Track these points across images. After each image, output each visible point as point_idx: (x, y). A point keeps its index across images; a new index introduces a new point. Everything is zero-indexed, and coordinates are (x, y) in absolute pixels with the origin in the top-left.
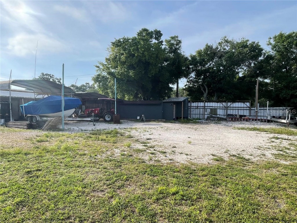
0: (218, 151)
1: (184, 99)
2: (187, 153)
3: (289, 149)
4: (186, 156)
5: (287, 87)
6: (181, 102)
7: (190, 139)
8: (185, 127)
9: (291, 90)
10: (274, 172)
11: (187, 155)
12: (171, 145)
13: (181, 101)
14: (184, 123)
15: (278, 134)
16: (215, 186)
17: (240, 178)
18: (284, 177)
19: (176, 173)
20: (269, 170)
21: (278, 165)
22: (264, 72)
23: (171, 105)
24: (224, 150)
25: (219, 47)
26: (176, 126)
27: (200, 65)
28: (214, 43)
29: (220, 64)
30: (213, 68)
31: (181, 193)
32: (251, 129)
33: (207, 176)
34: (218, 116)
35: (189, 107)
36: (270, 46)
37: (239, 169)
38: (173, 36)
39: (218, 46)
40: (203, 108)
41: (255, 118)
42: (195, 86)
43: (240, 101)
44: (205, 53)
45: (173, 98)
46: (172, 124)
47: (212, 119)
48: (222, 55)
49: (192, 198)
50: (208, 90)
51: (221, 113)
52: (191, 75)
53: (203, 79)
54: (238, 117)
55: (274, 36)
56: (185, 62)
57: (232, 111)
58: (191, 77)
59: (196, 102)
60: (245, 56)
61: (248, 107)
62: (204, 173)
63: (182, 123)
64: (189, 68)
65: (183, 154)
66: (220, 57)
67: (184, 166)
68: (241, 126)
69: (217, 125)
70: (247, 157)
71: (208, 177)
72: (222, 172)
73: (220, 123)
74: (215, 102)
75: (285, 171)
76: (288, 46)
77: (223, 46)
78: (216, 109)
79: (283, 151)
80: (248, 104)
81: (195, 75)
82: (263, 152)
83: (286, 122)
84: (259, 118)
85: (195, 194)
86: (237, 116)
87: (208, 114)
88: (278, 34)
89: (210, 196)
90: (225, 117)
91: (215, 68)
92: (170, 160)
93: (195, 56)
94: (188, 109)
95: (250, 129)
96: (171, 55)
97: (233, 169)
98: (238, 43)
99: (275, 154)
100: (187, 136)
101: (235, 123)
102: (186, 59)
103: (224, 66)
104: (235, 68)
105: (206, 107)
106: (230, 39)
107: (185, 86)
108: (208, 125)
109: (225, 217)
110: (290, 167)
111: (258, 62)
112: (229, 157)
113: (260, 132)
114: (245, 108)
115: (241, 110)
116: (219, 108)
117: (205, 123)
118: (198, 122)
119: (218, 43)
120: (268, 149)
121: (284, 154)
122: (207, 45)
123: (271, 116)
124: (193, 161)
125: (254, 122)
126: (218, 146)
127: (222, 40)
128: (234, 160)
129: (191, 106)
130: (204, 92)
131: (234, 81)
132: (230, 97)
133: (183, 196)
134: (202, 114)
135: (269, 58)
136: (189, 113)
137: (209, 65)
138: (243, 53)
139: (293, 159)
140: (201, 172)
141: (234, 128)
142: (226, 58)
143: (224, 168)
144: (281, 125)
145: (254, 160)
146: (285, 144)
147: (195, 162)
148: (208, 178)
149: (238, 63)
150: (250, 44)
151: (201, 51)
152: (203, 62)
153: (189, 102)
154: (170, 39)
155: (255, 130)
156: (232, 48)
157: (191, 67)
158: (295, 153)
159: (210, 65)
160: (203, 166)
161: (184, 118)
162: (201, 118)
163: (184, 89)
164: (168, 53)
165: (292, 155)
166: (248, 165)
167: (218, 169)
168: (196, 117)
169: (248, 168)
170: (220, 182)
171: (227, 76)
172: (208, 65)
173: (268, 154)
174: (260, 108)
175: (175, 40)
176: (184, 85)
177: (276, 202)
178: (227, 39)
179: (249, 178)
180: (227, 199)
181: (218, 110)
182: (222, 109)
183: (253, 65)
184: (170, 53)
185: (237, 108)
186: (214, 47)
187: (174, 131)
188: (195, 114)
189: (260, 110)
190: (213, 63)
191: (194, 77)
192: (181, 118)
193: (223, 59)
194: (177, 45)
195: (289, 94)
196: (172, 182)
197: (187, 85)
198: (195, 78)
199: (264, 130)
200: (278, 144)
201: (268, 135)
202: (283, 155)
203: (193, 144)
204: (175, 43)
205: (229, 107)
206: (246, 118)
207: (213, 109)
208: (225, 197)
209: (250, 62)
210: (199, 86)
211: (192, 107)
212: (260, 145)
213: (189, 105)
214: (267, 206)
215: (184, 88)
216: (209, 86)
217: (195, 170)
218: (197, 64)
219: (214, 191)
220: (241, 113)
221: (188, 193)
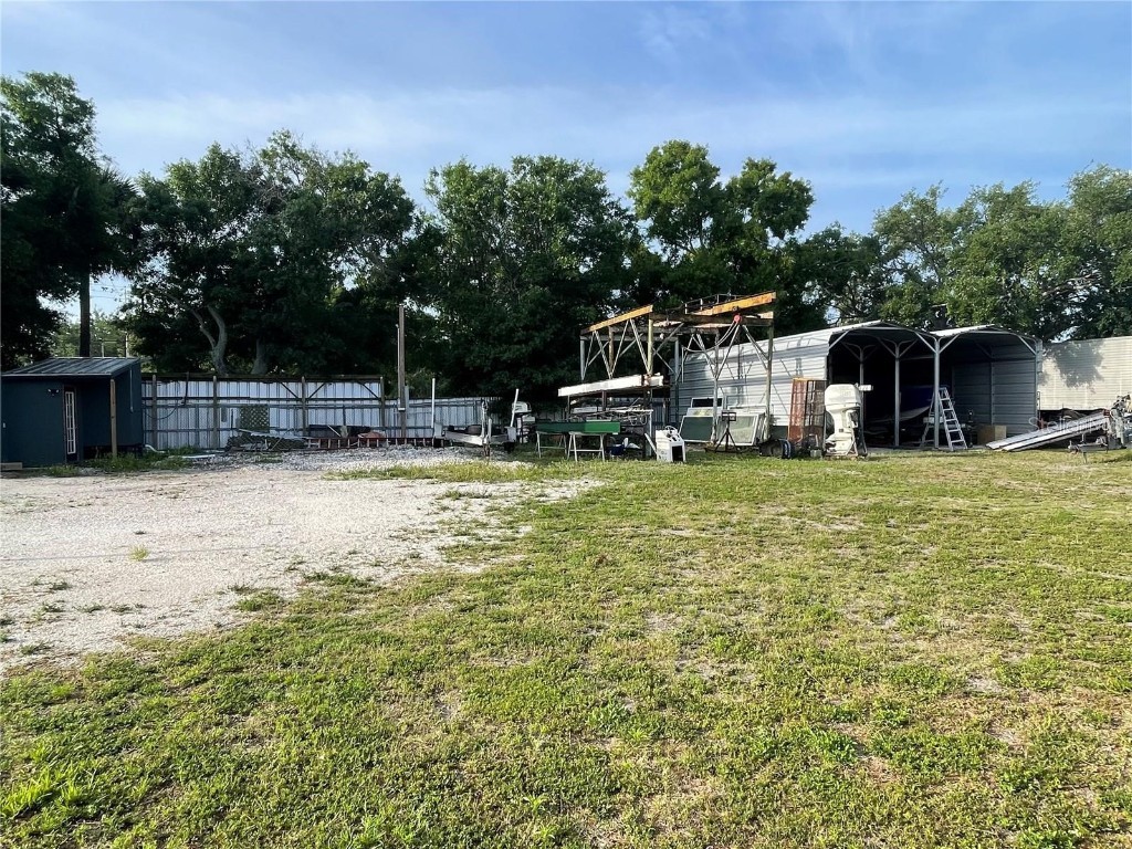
0: (262, 571)
1: (120, 366)
2: (121, 604)
3: (484, 526)
4: (117, 617)
5: (483, 335)
6: (106, 379)
7: (144, 538)
8: (128, 489)
9: (494, 346)
10: (442, 607)
11: (123, 610)
12: (43, 580)
13: (105, 373)
14: (121, 471)
15: (461, 484)
16: (237, 712)
17: (333, 657)
18: (467, 614)
19: (54, 709)
20: (426, 602)
21: (452, 582)
22: (419, 281)
23: (53, 391)
24: (287, 561)
25: (266, 168)
26: (84, 487)
27: (191, 227)
28: (242, 149)
29: (271, 235)
30: (243, 248)
31: (73, 791)
32: (384, 475)
33: (205, 680)
34: (273, 433)
35: (149, 403)
36: (435, 200)
37: (332, 622)
38: (48, 73)
39: (262, 164)
40: (208, 406)
41: (399, 434)
42: (172, 311)
43: (350, 376)
44: (207, 180)
45: (63, 363)
46: (57, 480)
47: (248, 446)
48: (275, 201)
49: (125, 795)
50: (228, 331)
51: (282, 421)
52: (148, 264)
53: (205, 287)
54: (344, 433)
55: (445, 166)
56: (116, 204)
57: (321, 413)
58: (150, 274)
59: (176, 380)
60: (359, 221)
61: (377, 399)
62: (195, 671)
63: (112, 471)
64: (139, 234)
65: (104, 612)
66: (272, 209)
67: (103, 663)
68: (353, 465)
69: (268, 469)
70: (363, 573)
71: (210, 683)
72: (268, 651)
73: (279, 461)
74: (258, 380)
75: (469, 598)
76: (480, 207)
77: (278, 166)
78: (262, 406)
79: (469, 534)
80: (376, 388)
81: (171, 268)
82: (414, 546)
83: (481, 444)
84: (411, 434)
85: (142, 775)
86: (340, 432)
87: (232, 429)
88: (454, 163)
89: (213, 760)
90: (299, 437)
91: (254, 249)
92: (30, 652)
93: (163, 186)
94: (141, 409)
95: (380, 472)
96: (45, 161)
97: (312, 627)
98: (333, 168)
99: (450, 548)
100: (131, 528)
101: (334, 455)
102: (124, 191)
103: (285, 245)
104: (326, 258)
105: (221, 402)
106: (304, 146)
107: (124, 309)
108: (229, 473)
109: (266, 820)
110: (483, 581)
111: (401, 247)
112: (303, 584)
113: (409, 483)
114: (366, 403)
115: (353, 408)
116: (275, 403)
117: (218, 464)
118: (190, 464)
119: (259, 149)
120: (430, 536)
121: (473, 542)
122: (215, 150)
123: (444, 427)
124: (151, 632)
125: (396, 450)
126: (262, 550)
127: (273, 143)
128: (319, 592)
129: (154, 398)
130: (211, 340)
131: (324, 304)
132: (315, 363)
133: (80, 802)
134: (208, 430)
135: (432, 237)
136: (149, 426)
137: (229, 234)
138: (351, 208)
139: (493, 554)
140: (182, 669)
141: (330, 476)
142: (292, 214)
143: (279, 630)
144: (469, 453)
145: (385, 578)
146: (477, 509)
147: (161, 634)
148: (208, 689)
149: (339, 240)
150: (372, 179)
151: (193, 168)
152: (199, 219)
153: (147, 377)
154: (29, 81)
155: (398, 476)
156: (313, 182)
157: (146, 228)
158: (498, 534)
159: (234, 232)
160: (196, 644)
161: (122, 449)
162: (203, 444)
163: (118, 324)
164: (20, 145)
165: (492, 542)
166: (366, 602)
167: (254, 640)
168: (183, 443)
169: (363, 612)
170: (258, 689)
171: (298, 282)
172: (225, 233)
173: (428, 550)
174: (412, 402)
175: (60, 97)
176: (121, 304)
177: (438, 703)
178: (294, 146)
179: (363, 646)
180: (280, 748)
181: (273, 411)
182: (288, 407)
183: (384, 254)
184: (33, 150)
185: (342, 402)
186: (246, 164)
187: (69, 511)
188: (176, 431)
189: (411, 406)
190: (246, 228)
191: (166, 272)
192: (109, 449)
193: (281, 215)
194: (69, 119)
195: (487, 358)
196: (25, 755)
197: (131, 305)
198: (169, 280)
199: (423, 474)
200: (457, 513)
201: (432, 489)
202: (466, 547)
203: (157, 560)
204: (59, 107)
205: (310, 399)
206: (370, 435)
207: (252, 406)
208: (270, 745)
209: (374, 243)
210: (189, 315)
211: (160, 402)
212: (407, 523)
213: (147, 390)
214: (410, 726)
215: (122, 316)
216: (230, 316)
217: (152, 671)
218: (173, 223)
219: (230, 733)
220: (355, 418)
221: (109, 781)
